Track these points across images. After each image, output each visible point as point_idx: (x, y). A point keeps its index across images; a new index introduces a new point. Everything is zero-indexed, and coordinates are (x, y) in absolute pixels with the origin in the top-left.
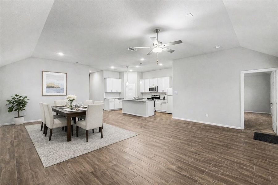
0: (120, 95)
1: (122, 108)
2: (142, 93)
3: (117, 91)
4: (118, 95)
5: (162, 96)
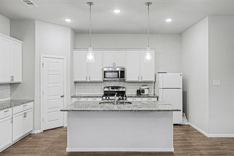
5: (130, 89)
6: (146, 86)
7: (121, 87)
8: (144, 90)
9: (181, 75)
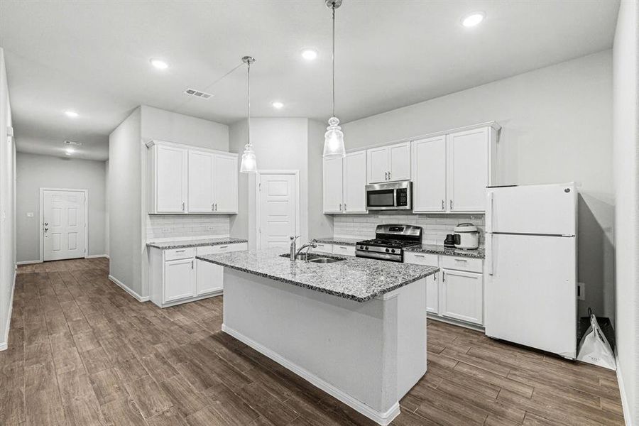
0: (231, 222)
1: (220, 288)
2: (332, 216)
3: (214, 206)
4: (224, 224)
5: (434, 233)
6: (471, 225)
7: (411, 226)
8: (459, 236)
9: (567, 191)
